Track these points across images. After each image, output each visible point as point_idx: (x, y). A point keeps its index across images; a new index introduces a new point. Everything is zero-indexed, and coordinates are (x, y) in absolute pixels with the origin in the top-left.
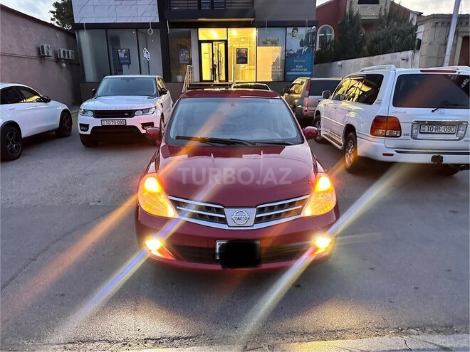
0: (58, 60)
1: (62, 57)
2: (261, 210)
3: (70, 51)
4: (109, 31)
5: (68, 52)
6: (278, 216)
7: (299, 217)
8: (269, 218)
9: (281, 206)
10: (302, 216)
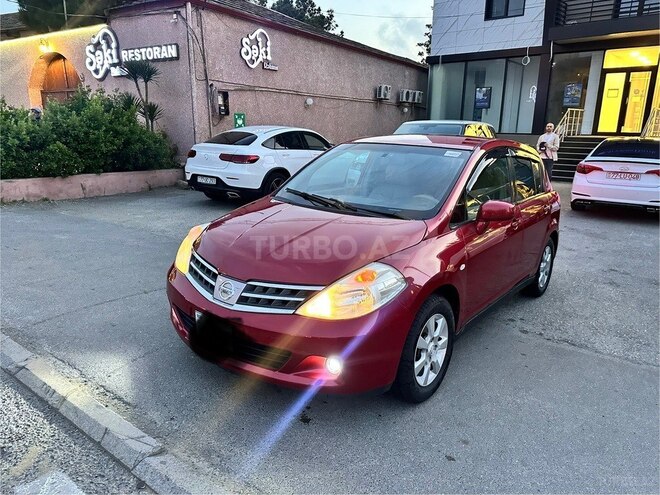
0: (400, 104)
1: (404, 100)
2: (251, 289)
3: (418, 92)
4: (469, 63)
5: (415, 94)
6: (269, 303)
7: (291, 312)
8: (257, 302)
9: (278, 292)
10: (298, 312)
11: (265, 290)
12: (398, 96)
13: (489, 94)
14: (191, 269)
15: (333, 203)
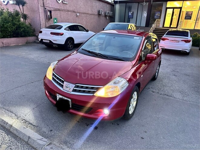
1: (107, 15)
2: (78, 87)
3: (111, 12)
4: (127, 4)
5: (110, 13)
6: (84, 92)
7: (92, 95)
8: (79, 91)
9: (87, 88)
10: (94, 95)
11: (82, 87)
12: (105, 13)
13: (133, 14)
14: (53, 79)
15: (100, 55)
